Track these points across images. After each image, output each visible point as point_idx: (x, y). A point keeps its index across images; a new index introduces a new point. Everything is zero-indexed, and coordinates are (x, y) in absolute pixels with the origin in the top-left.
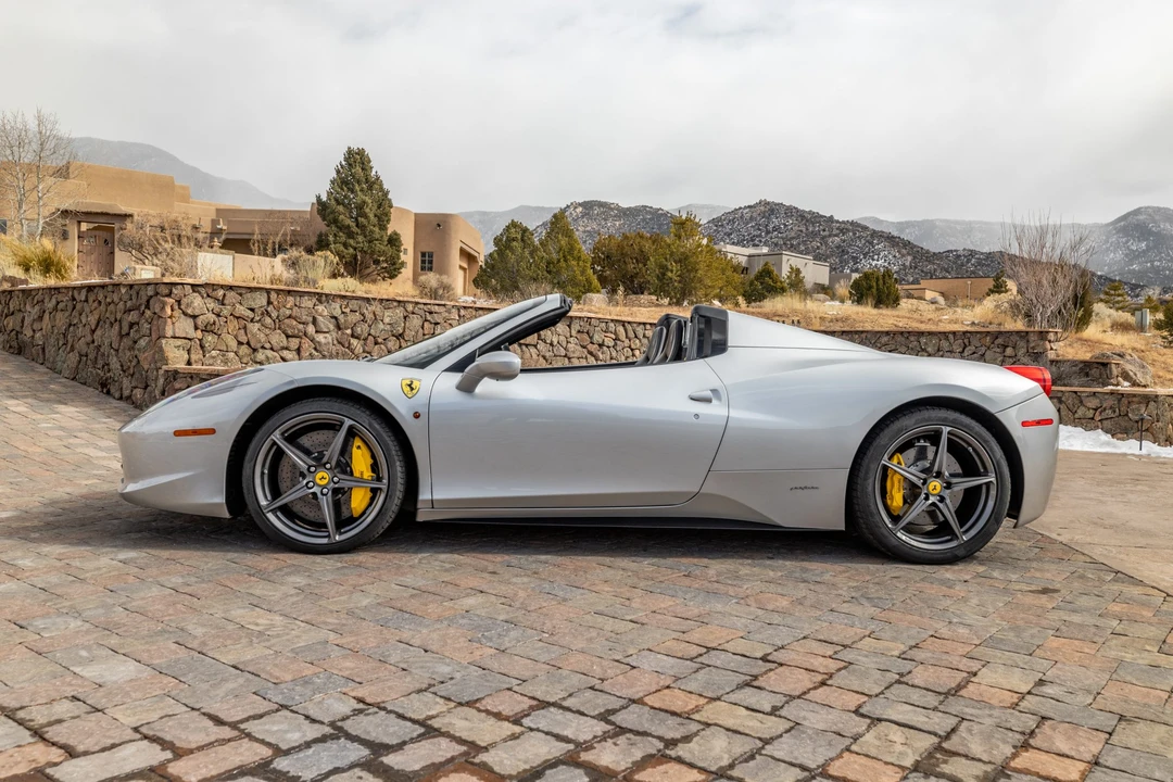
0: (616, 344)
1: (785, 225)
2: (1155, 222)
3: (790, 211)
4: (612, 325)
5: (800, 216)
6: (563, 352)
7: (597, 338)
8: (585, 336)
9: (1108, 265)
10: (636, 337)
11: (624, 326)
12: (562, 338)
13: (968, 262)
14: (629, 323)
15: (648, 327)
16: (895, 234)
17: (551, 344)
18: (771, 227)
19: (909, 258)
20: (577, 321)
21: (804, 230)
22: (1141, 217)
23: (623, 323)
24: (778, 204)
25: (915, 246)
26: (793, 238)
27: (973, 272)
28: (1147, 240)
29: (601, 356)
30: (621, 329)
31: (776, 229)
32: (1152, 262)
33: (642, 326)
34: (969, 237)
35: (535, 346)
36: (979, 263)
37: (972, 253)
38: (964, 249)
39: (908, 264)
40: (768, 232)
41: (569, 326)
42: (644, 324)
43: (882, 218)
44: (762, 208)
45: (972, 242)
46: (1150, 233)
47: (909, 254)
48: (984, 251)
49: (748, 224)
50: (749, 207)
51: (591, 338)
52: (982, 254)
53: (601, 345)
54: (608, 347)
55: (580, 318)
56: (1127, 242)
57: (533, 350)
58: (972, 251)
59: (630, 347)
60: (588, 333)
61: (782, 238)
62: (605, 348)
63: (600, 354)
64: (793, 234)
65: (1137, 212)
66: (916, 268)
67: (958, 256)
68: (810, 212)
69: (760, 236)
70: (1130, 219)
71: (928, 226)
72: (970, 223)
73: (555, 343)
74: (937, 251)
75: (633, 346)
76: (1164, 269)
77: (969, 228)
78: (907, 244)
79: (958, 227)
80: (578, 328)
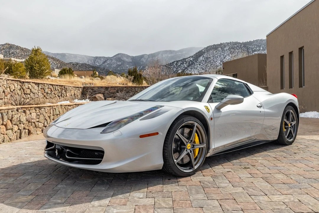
0: (51, 93)
1: (16, 52)
2: (123, 57)
3: (17, 48)
4: (50, 86)
5: (21, 49)
6: (37, 96)
7: (46, 91)
8: (43, 90)
9: (112, 68)
10: (56, 90)
11: (52, 86)
12: (37, 91)
13: (76, 66)
14: (54, 85)
15: (59, 86)
16: (54, 57)
17: (34, 94)
18: (11, 52)
19: (59, 65)
20: (41, 85)
21: (23, 54)
22: (120, 56)
23: (52, 85)
24: (13, 45)
25: (61, 61)
26: (20, 56)
27: (78, 69)
28: (121, 62)
29: (47, 97)
30: (52, 87)
31: (12, 53)
32: (123, 68)
33: (57, 86)
34: (76, 59)
35: (30, 94)
36: (80, 66)
37: (77, 64)
38: (75, 62)
39: (59, 66)
40: (10, 54)
41: (38, 86)
42: (57, 85)
43: (49, 52)
44: (7, 46)
45: (77, 61)
46: (122, 60)
47: (59, 63)
48: (81, 63)
49: (1, 51)
50: (2, 45)
51: (45, 91)
52: (80, 64)
53: (47, 93)
54: (49, 94)
55: (41, 83)
56: (117, 62)
57: (29, 96)
58: (77, 63)
59: (54, 94)
60: (43, 89)
61: (15, 56)
62: (48, 94)
63: (47, 96)
64: (19, 55)
65: (118, 54)
66: (61, 67)
67: (73, 64)
68: (25, 48)
69: (7, 55)
70: (117, 56)
71: (63, 55)
72: (76, 55)
73: (35, 93)
74: (67, 63)
75: (55, 93)
76: (125, 69)
77: (76, 56)
78: (58, 60)
79: (73, 56)
80: (41, 87)
